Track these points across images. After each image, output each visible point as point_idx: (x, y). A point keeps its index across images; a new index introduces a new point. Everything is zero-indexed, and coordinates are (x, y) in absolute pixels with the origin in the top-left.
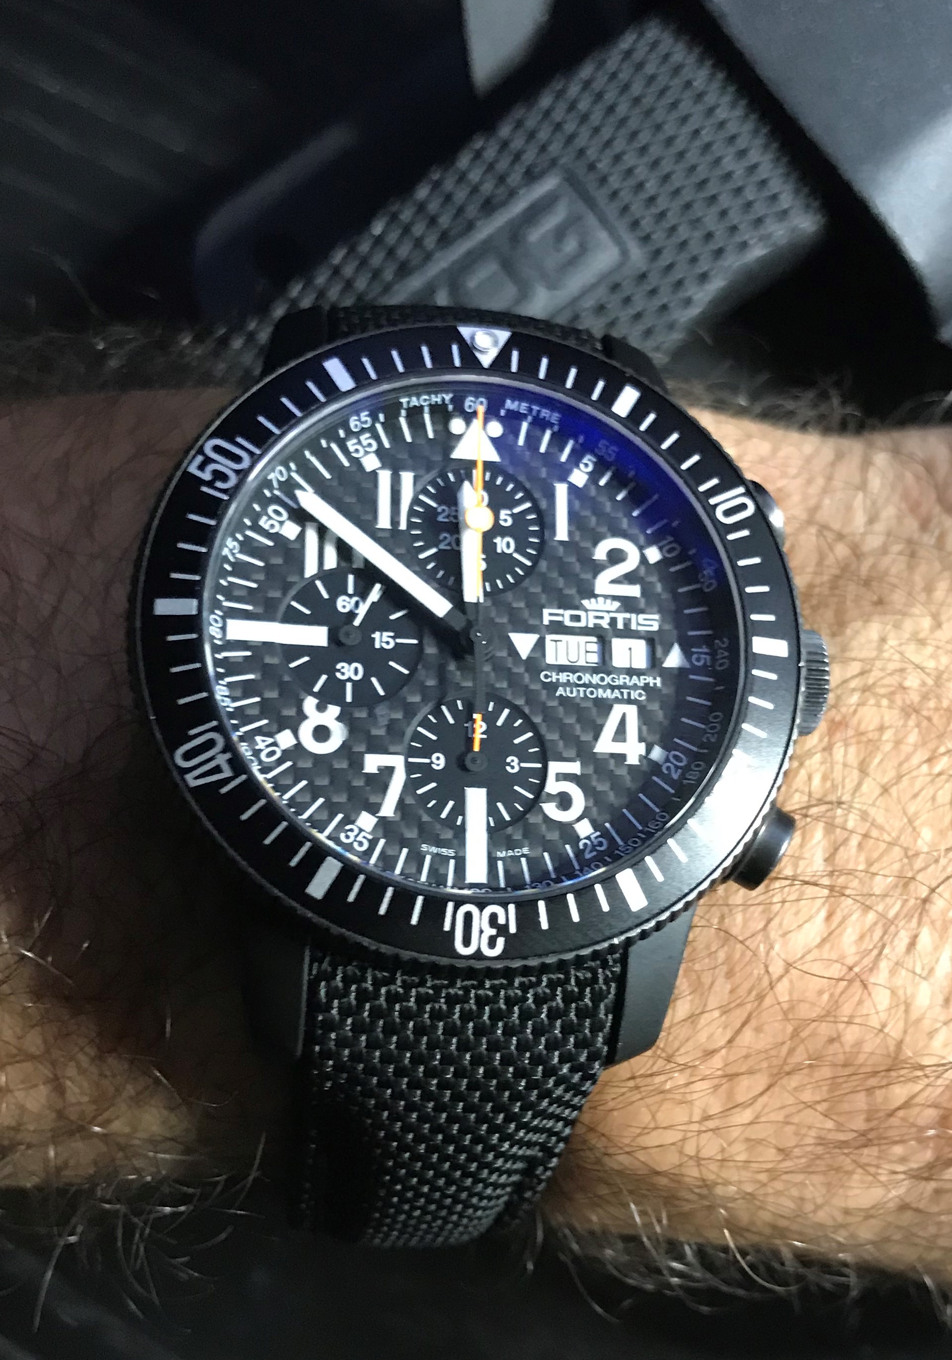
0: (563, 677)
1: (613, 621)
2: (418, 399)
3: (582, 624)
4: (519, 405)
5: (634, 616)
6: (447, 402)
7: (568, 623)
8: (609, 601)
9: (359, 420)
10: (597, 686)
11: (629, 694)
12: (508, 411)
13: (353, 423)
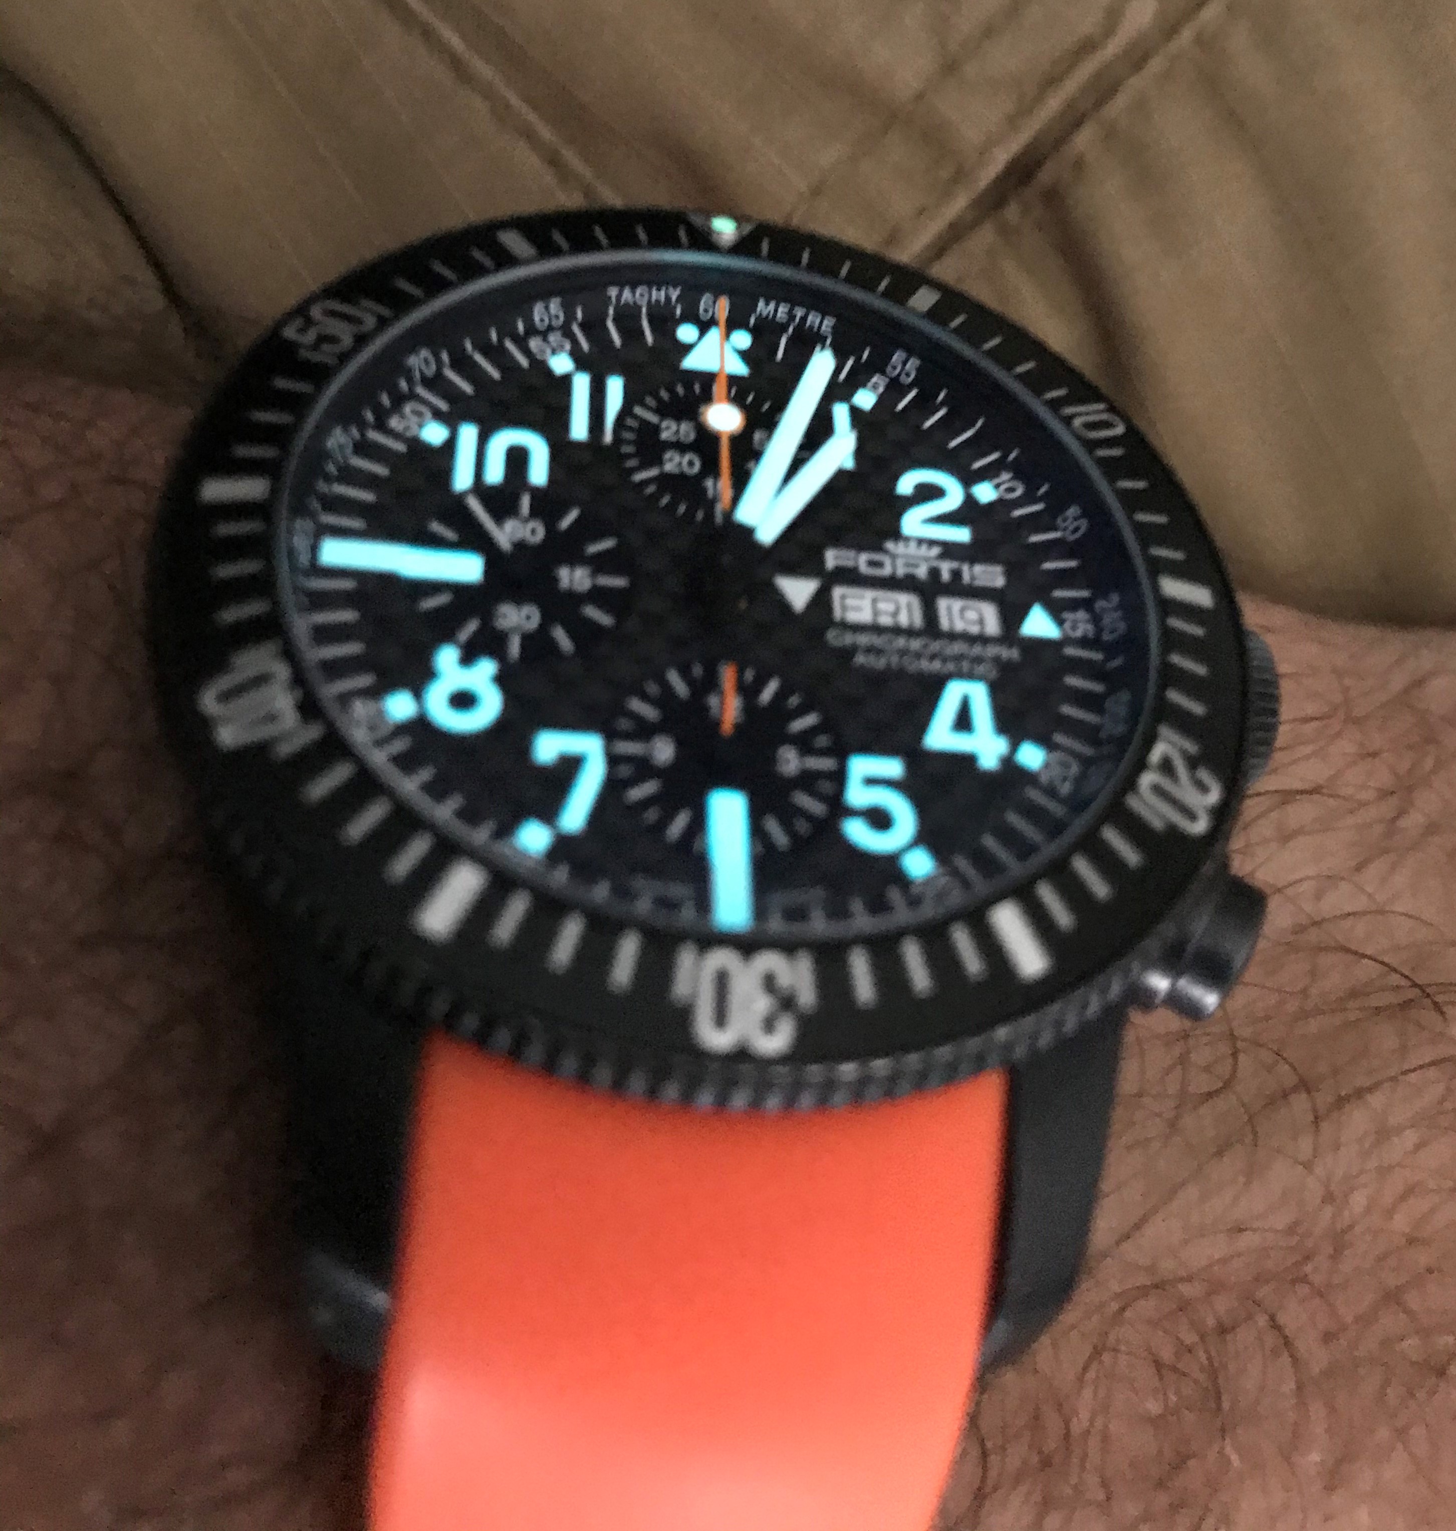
0: (863, 640)
1: (934, 573)
2: (633, 293)
3: (887, 571)
4: (776, 309)
5: (965, 568)
6: (674, 299)
7: (864, 569)
8: (923, 546)
9: (547, 313)
11: (973, 668)
12: (759, 319)
13: (538, 313)
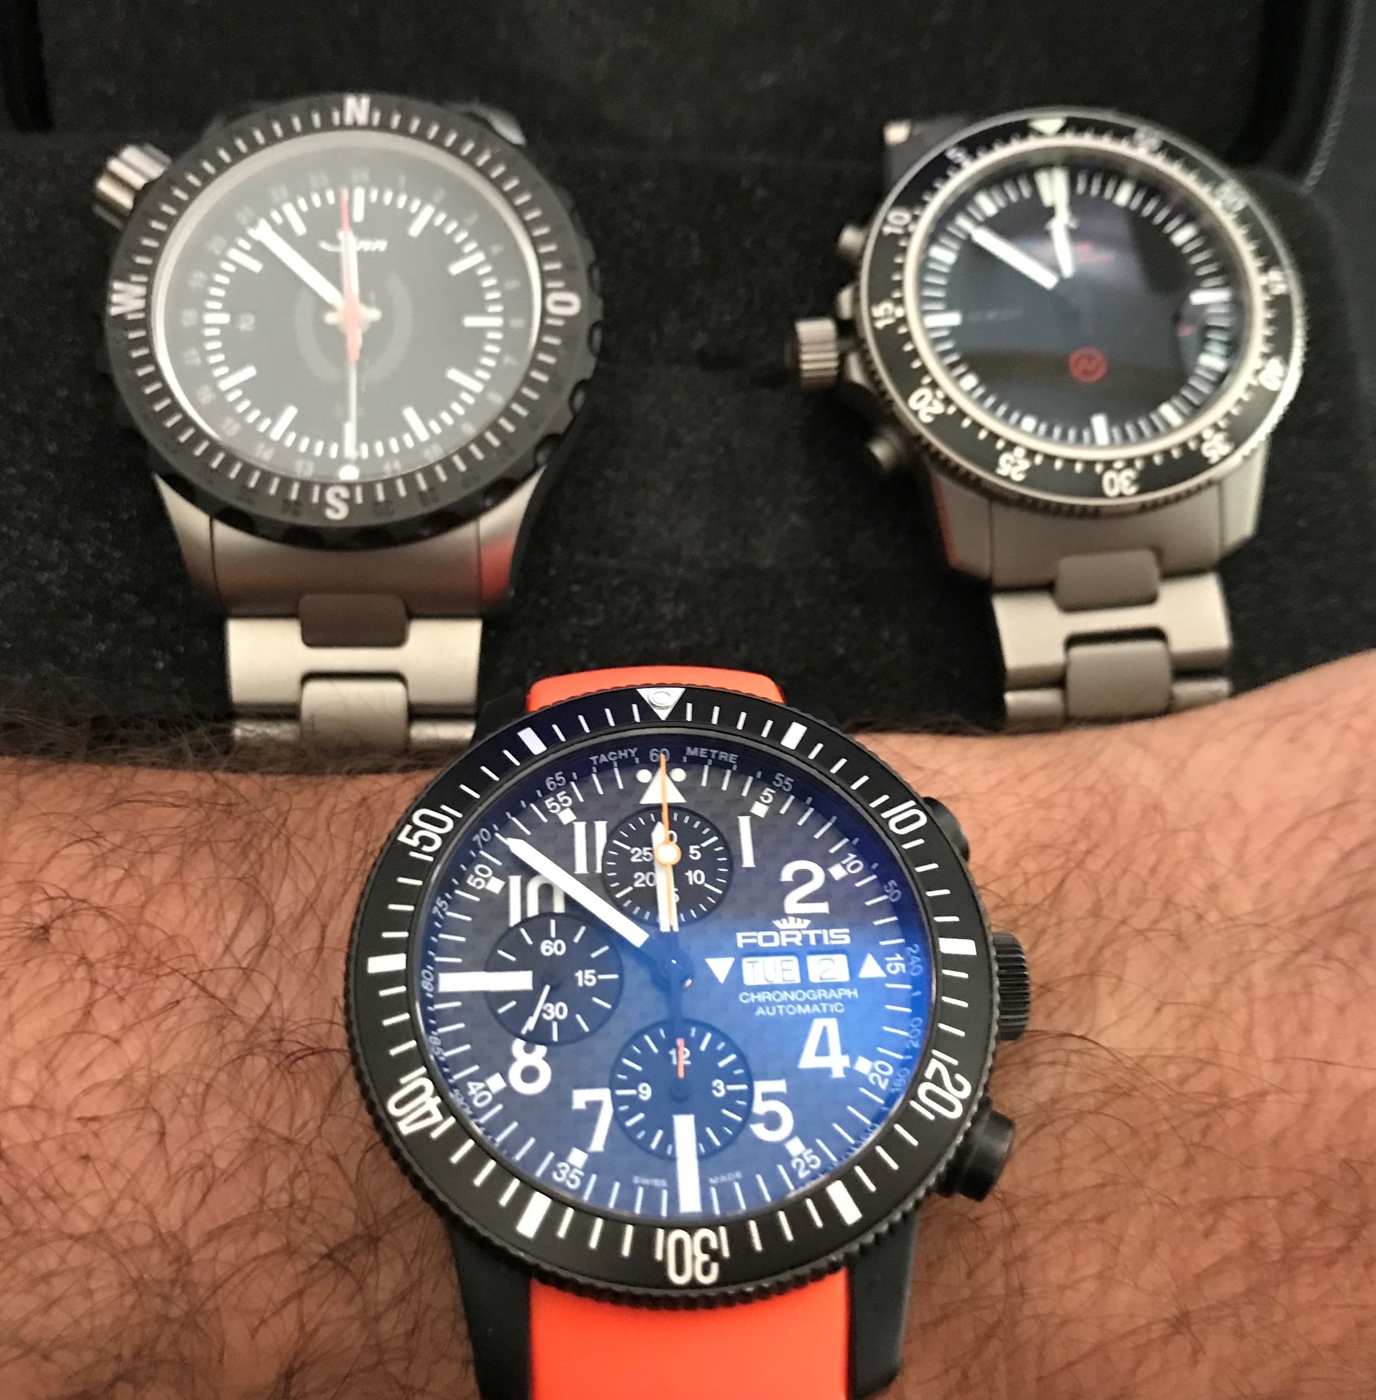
0: (762, 997)
1: (806, 938)
2: (606, 756)
3: (776, 944)
4: (699, 751)
5: (825, 932)
6: (633, 755)
7: (762, 944)
8: (799, 920)
9: (555, 780)
10: (795, 1003)
11: (828, 1008)
12: (689, 757)
13: (549, 783)
